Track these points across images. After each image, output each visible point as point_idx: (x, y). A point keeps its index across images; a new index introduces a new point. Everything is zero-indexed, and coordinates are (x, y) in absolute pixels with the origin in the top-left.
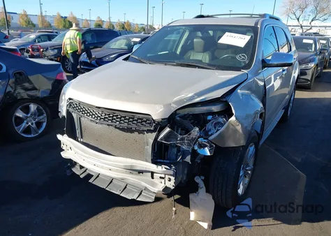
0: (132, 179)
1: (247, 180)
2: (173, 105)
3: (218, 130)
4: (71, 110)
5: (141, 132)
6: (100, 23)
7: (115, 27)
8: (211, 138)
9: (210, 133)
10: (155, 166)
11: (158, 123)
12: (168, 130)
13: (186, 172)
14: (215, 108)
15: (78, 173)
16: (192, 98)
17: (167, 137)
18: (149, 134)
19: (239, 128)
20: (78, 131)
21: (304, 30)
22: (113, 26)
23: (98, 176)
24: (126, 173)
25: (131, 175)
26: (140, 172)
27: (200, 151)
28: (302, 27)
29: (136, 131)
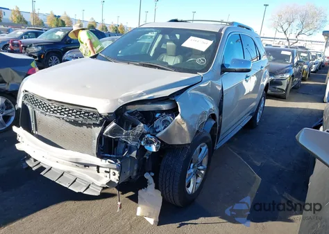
0: (79, 172)
1: (200, 179)
2: (120, 100)
3: (165, 127)
4: (25, 102)
5: (89, 126)
6: (93, 24)
7: (108, 29)
8: (158, 135)
9: (157, 130)
10: (99, 159)
11: (106, 118)
12: (113, 124)
13: (136, 168)
14: (164, 107)
15: (31, 166)
16: (141, 95)
17: (113, 132)
18: (96, 128)
19: (184, 126)
20: (33, 124)
21: (291, 44)
22: (106, 28)
23: (50, 169)
24: (72, 166)
25: (78, 169)
26: (86, 165)
27: (147, 147)
28: (288, 40)
29: (85, 124)
